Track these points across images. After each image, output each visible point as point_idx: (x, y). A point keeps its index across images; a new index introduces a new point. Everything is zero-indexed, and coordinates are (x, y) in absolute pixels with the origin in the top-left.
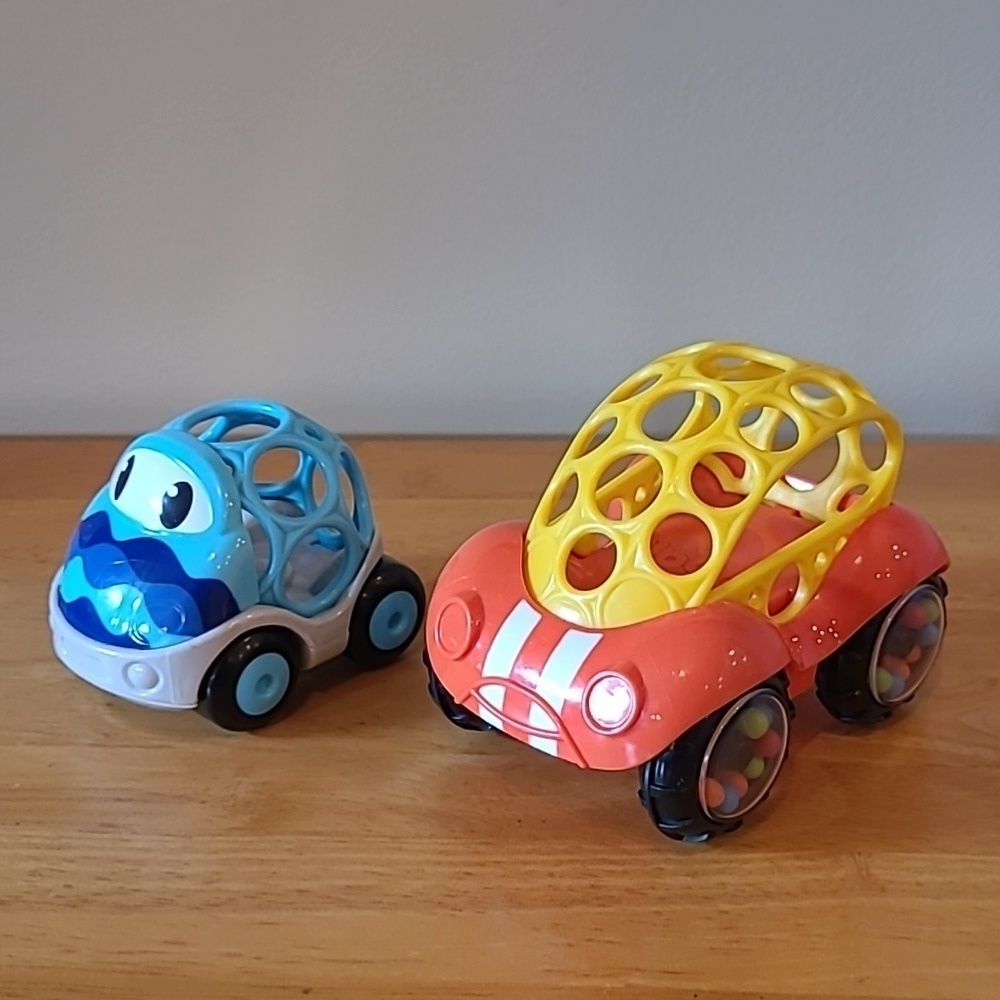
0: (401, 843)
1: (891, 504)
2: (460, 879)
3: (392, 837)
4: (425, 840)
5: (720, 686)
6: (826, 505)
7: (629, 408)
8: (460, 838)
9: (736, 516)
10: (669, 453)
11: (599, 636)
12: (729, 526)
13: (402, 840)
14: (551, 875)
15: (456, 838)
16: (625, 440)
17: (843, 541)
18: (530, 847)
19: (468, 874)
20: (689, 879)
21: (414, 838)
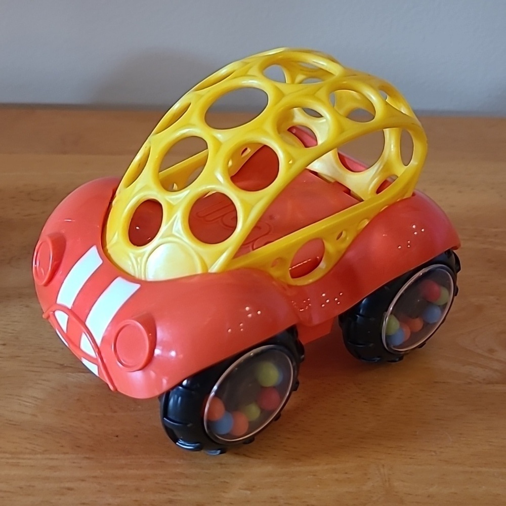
0: (19, 458)
1: (414, 195)
2: (63, 494)
3: (12, 453)
4: (39, 456)
5: (242, 330)
6: (368, 188)
7: (202, 96)
8: (67, 453)
9: (259, 200)
10: (216, 139)
11: (137, 286)
12: (252, 207)
13: (21, 456)
14: (138, 490)
15: (65, 453)
16: (188, 125)
17: (366, 222)
18: (123, 462)
19: (69, 489)
20: (249, 492)
21: (30, 454)
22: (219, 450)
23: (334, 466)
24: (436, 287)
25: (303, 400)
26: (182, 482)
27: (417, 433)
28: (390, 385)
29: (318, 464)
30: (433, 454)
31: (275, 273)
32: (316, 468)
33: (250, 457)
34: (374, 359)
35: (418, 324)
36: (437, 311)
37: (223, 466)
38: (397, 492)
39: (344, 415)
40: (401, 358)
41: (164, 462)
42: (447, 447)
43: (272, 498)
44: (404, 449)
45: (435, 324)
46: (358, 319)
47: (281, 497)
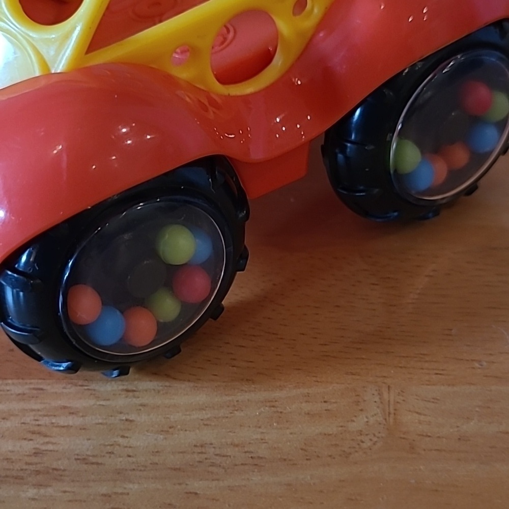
22: (115, 370)
23: (306, 391)
24: (482, 91)
25: (274, 285)
26: (62, 421)
27: (453, 332)
28: (418, 255)
29: (281, 388)
30: (477, 365)
31: (183, 74)
32: (277, 394)
33: (175, 379)
34: (388, 215)
35: (461, 156)
36: (490, 133)
37: (131, 394)
38: (404, 433)
39: (338, 306)
40: (437, 213)
41: (42, 389)
42: (501, 353)
43: (195, 446)
44: (427, 359)
45: (488, 154)
46: (348, 150)
47: (211, 444)
